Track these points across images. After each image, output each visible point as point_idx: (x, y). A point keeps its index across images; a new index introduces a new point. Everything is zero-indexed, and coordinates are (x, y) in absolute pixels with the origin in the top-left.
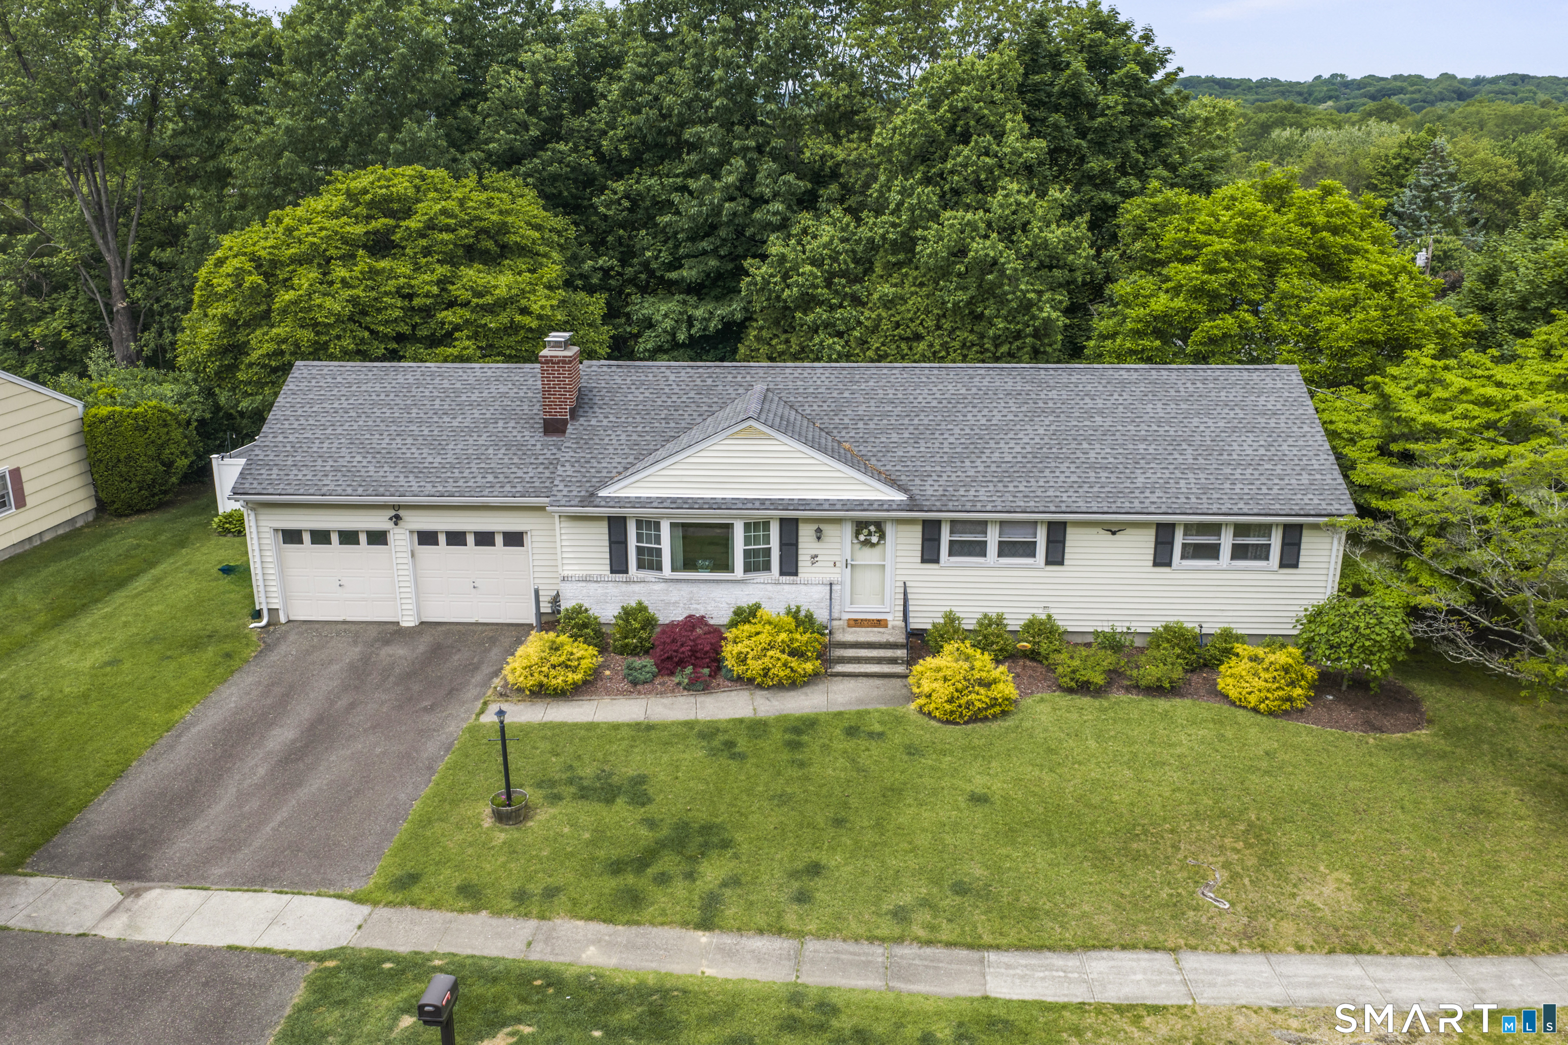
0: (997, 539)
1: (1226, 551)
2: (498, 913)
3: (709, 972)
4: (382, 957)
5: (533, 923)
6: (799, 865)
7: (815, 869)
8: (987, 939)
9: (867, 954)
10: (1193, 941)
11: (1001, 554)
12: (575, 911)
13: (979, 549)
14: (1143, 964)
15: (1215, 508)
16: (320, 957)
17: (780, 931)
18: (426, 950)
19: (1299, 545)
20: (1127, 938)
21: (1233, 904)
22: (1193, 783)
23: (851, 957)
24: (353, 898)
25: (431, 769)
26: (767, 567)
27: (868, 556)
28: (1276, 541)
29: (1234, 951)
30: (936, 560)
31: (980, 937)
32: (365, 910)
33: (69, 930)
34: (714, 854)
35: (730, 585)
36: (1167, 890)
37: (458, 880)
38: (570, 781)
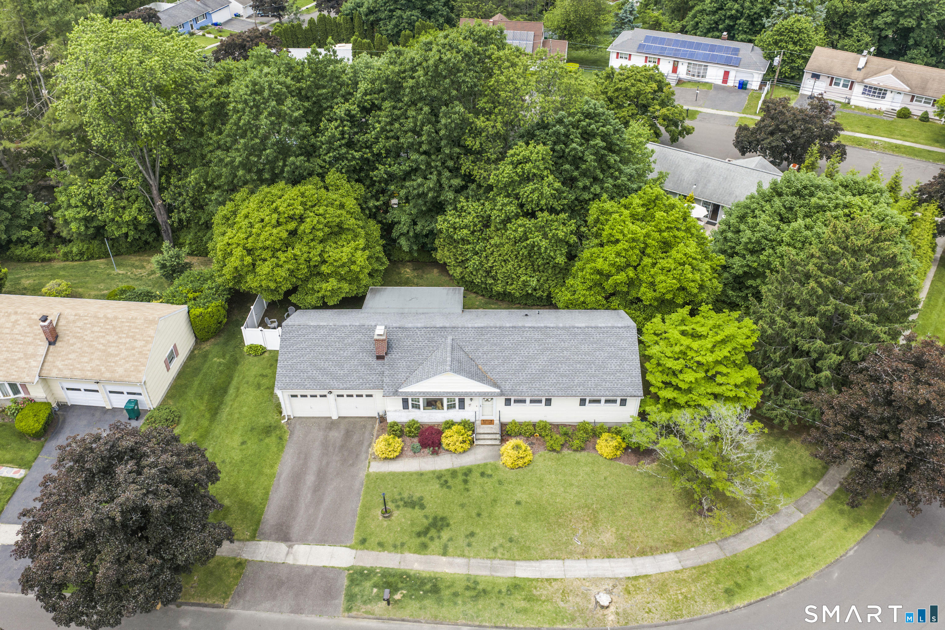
0: (529, 398)
1: (603, 401)
2: (390, 552)
3: (447, 571)
4: (363, 569)
5: (399, 555)
6: (468, 533)
7: (472, 534)
8: (517, 557)
9: (486, 563)
10: (569, 556)
11: (531, 403)
12: (410, 550)
13: (524, 402)
14: (555, 564)
16: (348, 569)
17: (464, 556)
18: (374, 565)
19: (626, 401)
20: (552, 556)
21: (582, 543)
22: (580, 493)
23: (482, 564)
24: (350, 547)
25: (359, 494)
26: (455, 407)
27: (487, 404)
29: (578, 559)
30: (510, 405)
31: (515, 557)
32: (354, 551)
33: (279, 561)
34: (445, 528)
35: (443, 413)
36: (566, 538)
37: (377, 540)
38: (401, 499)
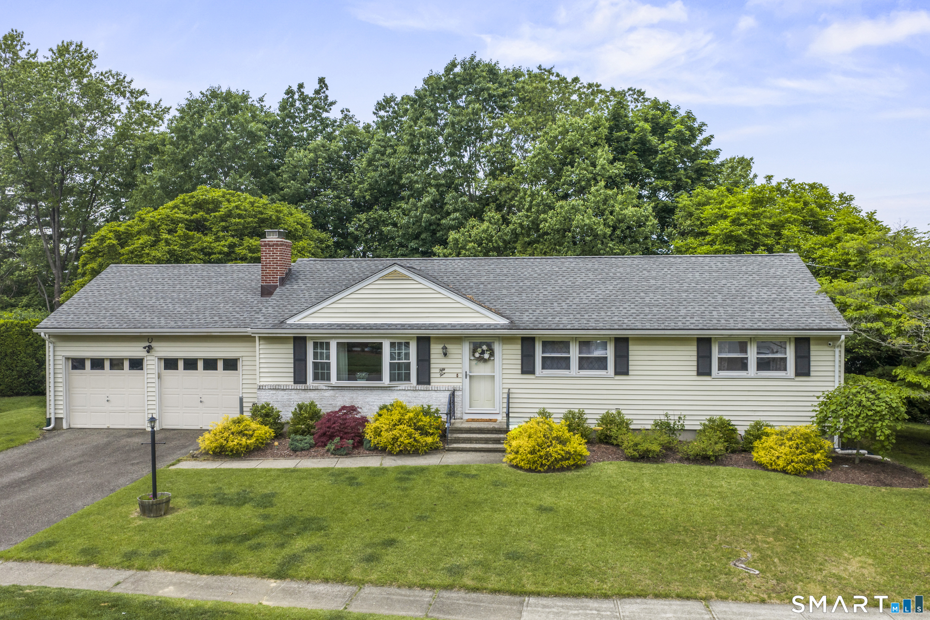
0: (578, 355)
1: (752, 363)
2: (106, 566)
3: (265, 603)
5: (130, 572)
6: (378, 540)
7: (390, 543)
8: (530, 587)
9: (414, 596)
10: (723, 593)
11: (581, 368)
12: (171, 565)
13: (565, 363)
14: (674, 607)
15: (740, 326)
17: (343, 580)
19: (808, 357)
20: (661, 589)
21: (761, 571)
22: (731, 505)
23: (399, 597)
26: (407, 378)
27: (481, 370)
28: (790, 354)
29: (763, 601)
30: (533, 372)
31: (524, 586)
34: (309, 533)
35: (380, 392)
36: (701, 562)
37: (86, 545)
38: (215, 495)
